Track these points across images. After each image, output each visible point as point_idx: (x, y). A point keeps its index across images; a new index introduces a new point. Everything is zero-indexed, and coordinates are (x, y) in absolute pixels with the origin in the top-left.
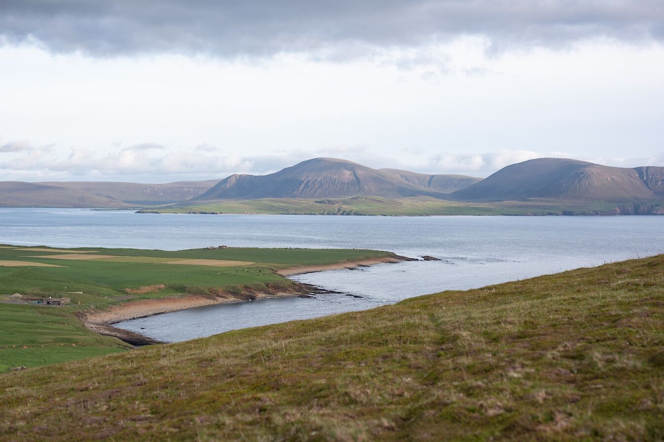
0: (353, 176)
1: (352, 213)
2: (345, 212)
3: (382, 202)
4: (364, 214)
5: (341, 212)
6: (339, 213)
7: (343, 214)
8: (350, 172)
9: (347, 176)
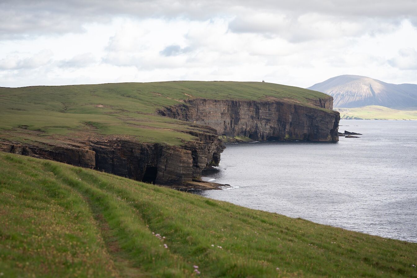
0: (370, 90)
1: (353, 118)
2: (348, 117)
3: (382, 110)
4: (362, 118)
5: (345, 117)
6: (344, 118)
7: (346, 119)
8: (368, 87)
9: (365, 91)
